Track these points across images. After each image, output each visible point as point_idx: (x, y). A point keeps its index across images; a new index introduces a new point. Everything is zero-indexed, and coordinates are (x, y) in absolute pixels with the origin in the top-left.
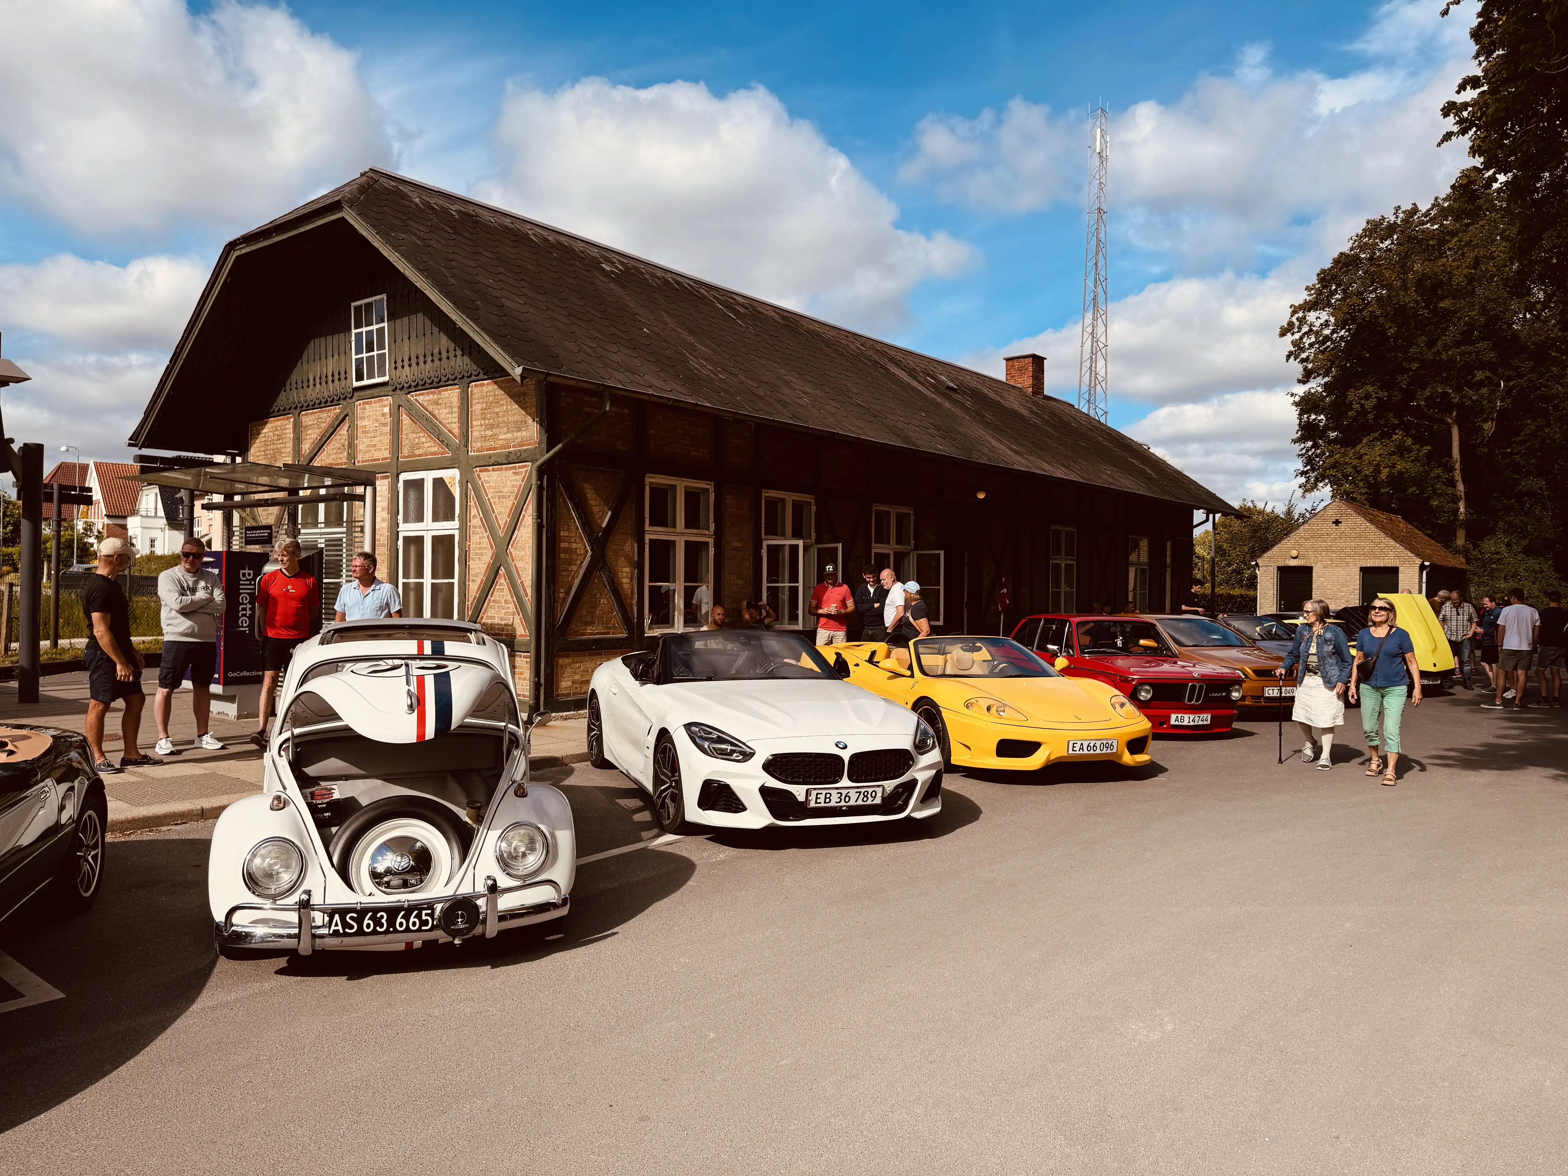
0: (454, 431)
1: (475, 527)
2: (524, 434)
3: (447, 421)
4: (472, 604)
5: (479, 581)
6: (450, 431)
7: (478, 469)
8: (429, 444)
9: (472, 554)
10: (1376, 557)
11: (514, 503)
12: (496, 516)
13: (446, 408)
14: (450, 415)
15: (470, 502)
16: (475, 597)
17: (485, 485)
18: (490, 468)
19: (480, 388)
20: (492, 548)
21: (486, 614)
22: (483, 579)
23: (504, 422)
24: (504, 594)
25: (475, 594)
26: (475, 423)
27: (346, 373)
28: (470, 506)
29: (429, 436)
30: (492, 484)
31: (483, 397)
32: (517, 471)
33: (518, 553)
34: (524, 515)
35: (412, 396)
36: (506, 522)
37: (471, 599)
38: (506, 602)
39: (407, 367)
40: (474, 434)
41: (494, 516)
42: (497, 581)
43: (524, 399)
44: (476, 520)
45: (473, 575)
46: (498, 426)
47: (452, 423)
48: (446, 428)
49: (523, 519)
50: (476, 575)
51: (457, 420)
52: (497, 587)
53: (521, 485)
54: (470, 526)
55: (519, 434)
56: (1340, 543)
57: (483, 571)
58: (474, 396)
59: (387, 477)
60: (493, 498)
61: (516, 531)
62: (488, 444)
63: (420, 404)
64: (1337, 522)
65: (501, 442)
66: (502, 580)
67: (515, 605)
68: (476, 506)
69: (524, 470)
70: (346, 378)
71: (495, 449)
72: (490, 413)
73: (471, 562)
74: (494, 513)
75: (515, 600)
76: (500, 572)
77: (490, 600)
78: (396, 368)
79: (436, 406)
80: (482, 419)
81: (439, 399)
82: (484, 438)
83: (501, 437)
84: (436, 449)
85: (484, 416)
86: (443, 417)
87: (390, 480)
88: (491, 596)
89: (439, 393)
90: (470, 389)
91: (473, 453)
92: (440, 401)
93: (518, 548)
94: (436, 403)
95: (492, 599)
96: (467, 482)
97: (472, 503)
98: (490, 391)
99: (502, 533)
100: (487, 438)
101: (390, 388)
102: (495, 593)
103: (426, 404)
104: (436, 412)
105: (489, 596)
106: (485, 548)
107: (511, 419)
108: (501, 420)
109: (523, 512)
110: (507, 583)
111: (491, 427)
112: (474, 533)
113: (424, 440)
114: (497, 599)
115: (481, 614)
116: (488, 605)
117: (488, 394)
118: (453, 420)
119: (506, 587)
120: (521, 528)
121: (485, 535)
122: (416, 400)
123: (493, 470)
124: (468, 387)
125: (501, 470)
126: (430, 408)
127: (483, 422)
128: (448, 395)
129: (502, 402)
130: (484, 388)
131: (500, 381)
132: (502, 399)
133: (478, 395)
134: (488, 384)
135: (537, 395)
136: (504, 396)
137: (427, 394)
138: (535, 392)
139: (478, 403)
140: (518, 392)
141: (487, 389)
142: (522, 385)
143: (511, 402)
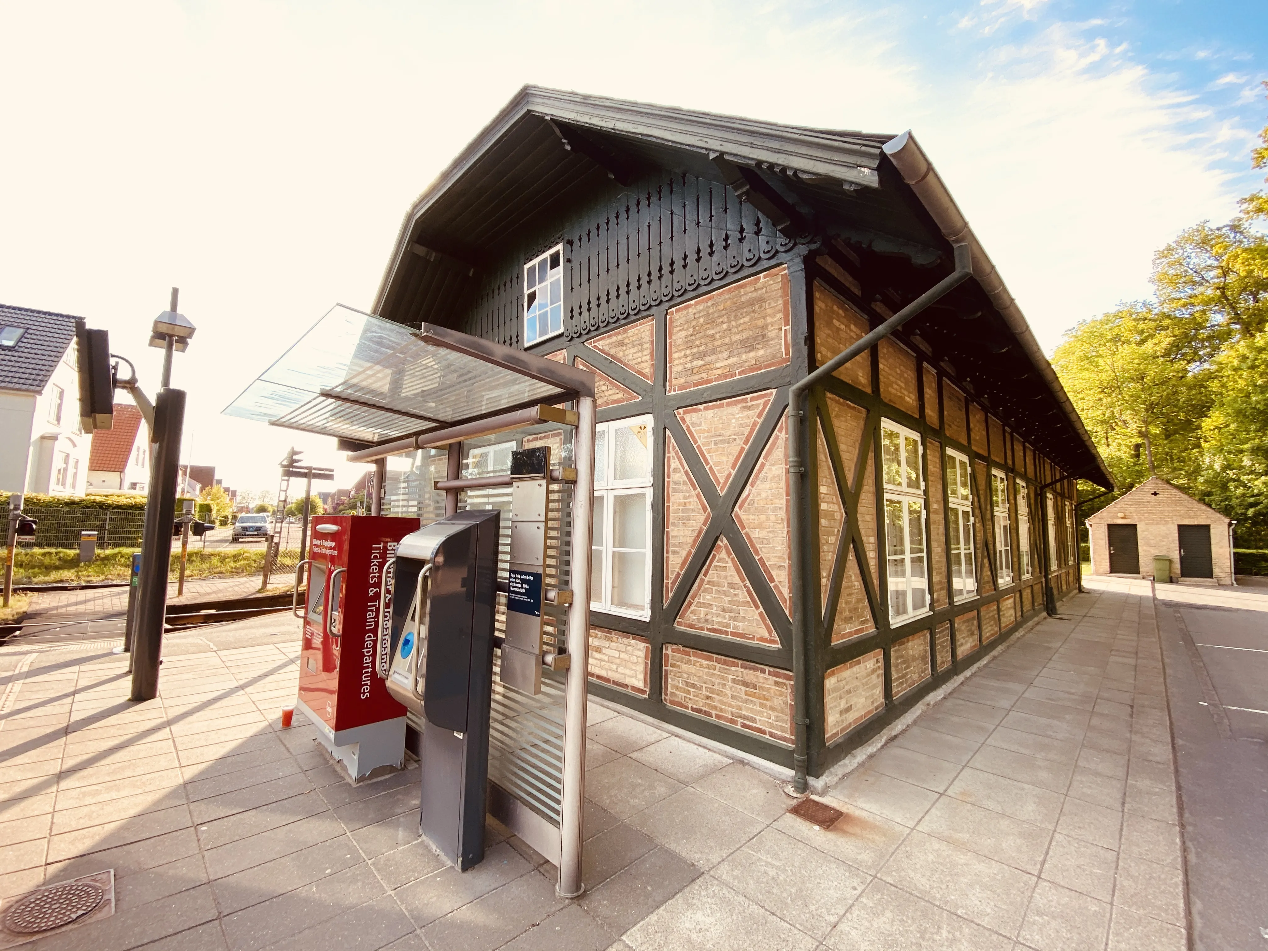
0: (644, 371)
1: (675, 483)
2: (761, 352)
3: (635, 362)
4: (674, 583)
5: (684, 554)
6: (639, 372)
7: (681, 410)
8: (611, 392)
9: (672, 517)
10: (1190, 518)
11: (743, 449)
12: (711, 468)
13: (633, 346)
14: (640, 354)
15: (669, 452)
16: (679, 574)
17: (693, 430)
18: (701, 407)
19: (684, 312)
20: (705, 509)
21: (696, 600)
22: (690, 552)
23: (723, 345)
24: (728, 573)
25: (677, 570)
26: (675, 356)
27: (517, 337)
28: (669, 457)
29: (611, 383)
30: (704, 427)
31: (688, 322)
32: (750, 404)
33: (751, 517)
34: (763, 465)
35: (591, 344)
36: (730, 475)
37: (672, 577)
38: (731, 585)
39: (585, 313)
40: (675, 369)
41: (707, 468)
42: (714, 556)
43: (761, 306)
44: (678, 475)
45: (674, 546)
46: (714, 351)
47: (642, 362)
48: (633, 369)
49: (760, 470)
50: (680, 545)
51: (649, 357)
52: (715, 563)
53: (755, 424)
54: (669, 482)
55: (752, 354)
56: (1160, 508)
57: (690, 540)
58: (674, 324)
59: (560, 434)
60: (708, 444)
61: (748, 487)
62: (696, 378)
63: (599, 349)
64: (1155, 494)
65: (719, 372)
66: (723, 555)
67: (748, 591)
68: (679, 458)
69: (762, 401)
70: (517, 342)
71: (709, 381)
72: (702, 338)
73: (671, 528)
74: (708, 464)
75: (748, 584)
76: (719, 542)
77: (702, 580)
78: (572, 318)
79: (620, 348)
80: (687, 349)
81: (625, 339)
82: (691, 371)
83: (718, 365)
84: (620, 396)
85: (690, 344)
86: (630, 357)
87: (562, 437)
88: (705, 575)
89: (625, 332)
90: (668, 317)
91: (672, 393)
92: (627, 341)
93: (752, 510)
94: (621, 344)
95: (707, 579)
96: (665, 428)
97: (672, 453)
98: (700, 312)
99: (722, 490)
100: (695, 371)
101: (564, 338)
102: (710, 572)
103: (606, 348)
104: (620, 354)
105: (701, 575)
106: (693, 510)
107: (734, 338)
108: (718, 343)
109: (761, 460)
110: (733, 559)
111: (702, 355)
112: (675, 491)
113: (604, 388)
114: (715, 579)
115: (688, 599)
116: (700, 587)
117: (697, 316)
118: (644, 358)
119: (730, 564)
120: (758, 482)
121: (693, 493)
122: (595, 347)
123: (706, 409)
124: (667, 314)
125: (721, 406)
126: (612, 352)
127: (688, 352)
128: (636, 332)
129: (720, 320)
130: (690, 310)
131: (718, 295)
132: (720, 317)
133: (682, 320)
134: (696, 304)
135: (785, 294)
136: (724, 312)
137: (609, 337)
138: (780, 293)
139: (681, 330)
140: (749, 300)
141: (695, 311)
142: (755, 290)
143: (736, 316)
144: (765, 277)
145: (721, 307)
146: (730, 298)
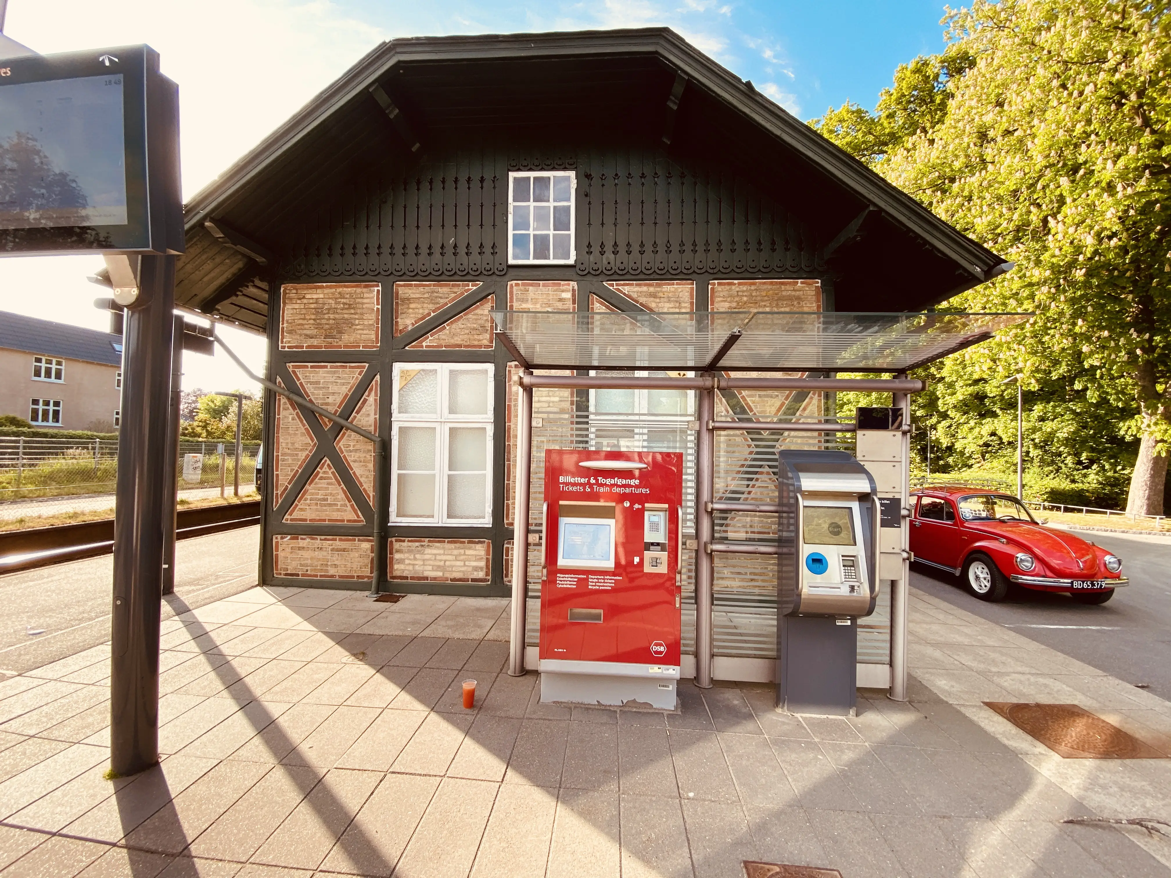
6: (677, 326)
11: (784, 403)
12: (755, 414)
13: (669, 301)
14: (676, 310)
19: (727, 287)
23: (765, 324)
26: (718, 321)
27: (494, 247)
31: (730, 296)
34: (800, 415)
43: (799, 303)
46: (756, 327)
48: (670, 322)
49: (798, 419)
55: (791, 338)
58: (716, 294)
63: (624, 294)
70: (494, 253)
74: (752, 411)
78: (589, 252)
79: (652, 299)
86: (665, 310)
89: (660, 286)
90: (710, 286)
92: (661, 295)
94: (653, 295)
98: (743, 291)
101: (576, 271)
117: (740, 294)
122: (623, 289)
124: (709, 284)
128: (673, 290)
129: (763, 303)
130: (733, 287)
131: (760, 283)
132: (763, 301)
133: (725, 293)
134: (739, 284)
135: (818, 301)
136: (766, 298)
137: (637, 285)
138: (814, 298)
139: (722, 301)
140: (789, 296)
141: (738, 289)
142: (794, 290)
143: (777, 305)
144: (802, 283)
145: (764, 294)
146: (771, 289)
